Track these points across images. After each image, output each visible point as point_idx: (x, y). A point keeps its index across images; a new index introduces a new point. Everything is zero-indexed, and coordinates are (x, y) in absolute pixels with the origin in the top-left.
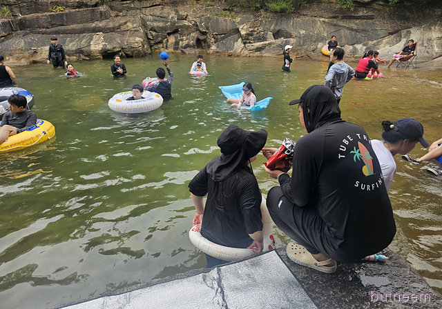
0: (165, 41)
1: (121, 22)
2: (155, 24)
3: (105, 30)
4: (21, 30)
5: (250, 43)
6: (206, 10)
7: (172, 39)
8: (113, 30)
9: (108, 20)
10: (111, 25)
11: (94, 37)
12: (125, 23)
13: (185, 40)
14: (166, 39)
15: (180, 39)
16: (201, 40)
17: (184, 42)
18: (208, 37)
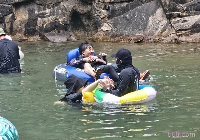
0: (8, 18)
5: (179, 16)
7: (22, 15)
13: (48, 14)
14: (11, 15)
15: (39, 14)
16: (81, 14)
17: (46, 18)
18: (94, 8)
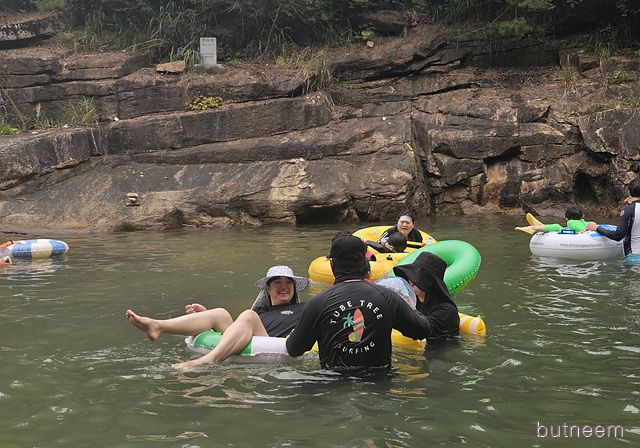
0: (475, 181)
1: (357, 131)
2: (452, 135)
3: (313, 151)
4: (111, 153)
6: (611, 94)
7: (497, 176)
8: (334, 151)
9: (324, 128)
10: (330, 139)
11: (282, 170)
12: (368, 134)
13: (538, 176)
14: (480, 175)
15: (524, 176)
16: (590, 177)
17: (535, 182)
18: (614, 169)
